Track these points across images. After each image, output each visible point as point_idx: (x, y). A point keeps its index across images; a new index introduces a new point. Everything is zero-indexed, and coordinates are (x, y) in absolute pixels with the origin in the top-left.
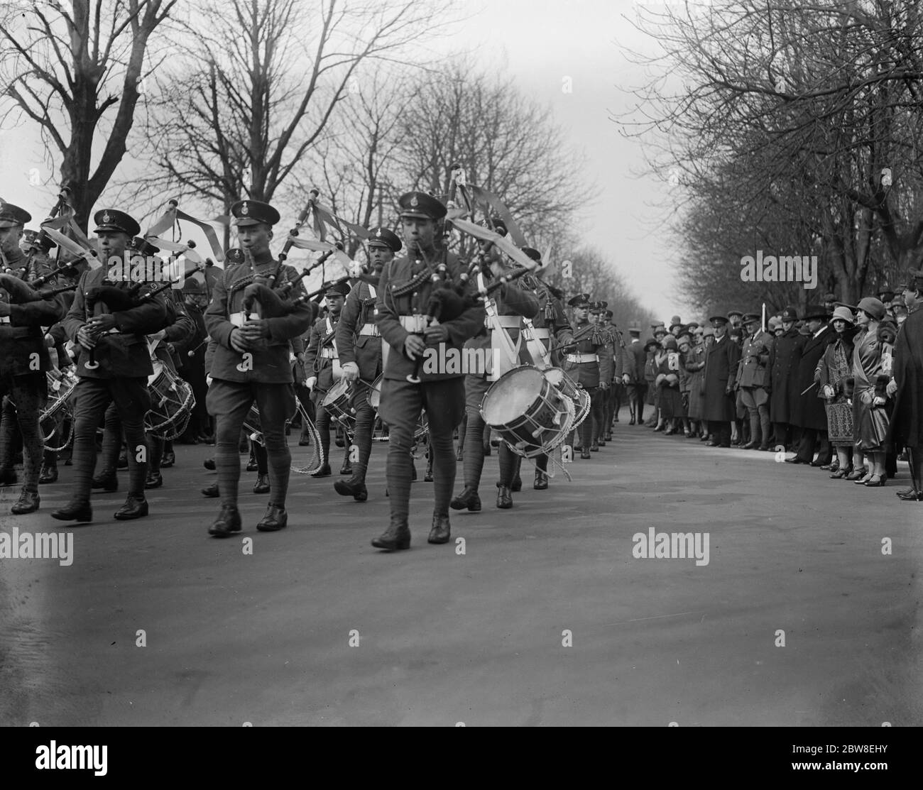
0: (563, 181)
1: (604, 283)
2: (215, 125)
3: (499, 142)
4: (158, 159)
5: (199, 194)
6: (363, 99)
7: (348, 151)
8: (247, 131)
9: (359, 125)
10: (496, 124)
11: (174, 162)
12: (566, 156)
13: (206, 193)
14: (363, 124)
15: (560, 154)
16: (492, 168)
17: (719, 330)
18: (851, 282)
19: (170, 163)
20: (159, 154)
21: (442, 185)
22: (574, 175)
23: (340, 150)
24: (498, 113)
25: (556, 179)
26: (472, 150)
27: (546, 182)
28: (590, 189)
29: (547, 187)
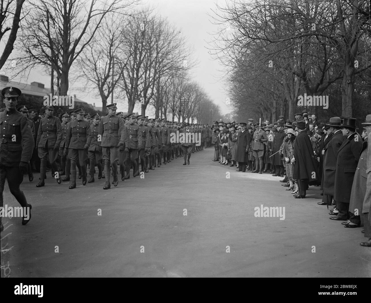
0: (186, 58)
1: (200, 95)
2: (48, 36)
3: (161, 43)
4: (25, 49)
5: (42, 63)
6: (107, 25)
7: (101, 46)
8: (61, 39)
9: (106, 36)
10: (159, 36)
11: (31, 50)
12: (186, 49)
13: (45, 63)
14: (107, 35)
15: (184, 48)
16: (158, 53)
17: (243, 128)
18: (293, 102)
19: (30, 50)
20: (25, 47)
21: (138, 58)
22: (190, 55)
23: (98, 45)
24: (160, 30)
25: (182, 57)
26: (150, 45)
27: (179, 58)
28: (196, 61)
29: (179, 60)
